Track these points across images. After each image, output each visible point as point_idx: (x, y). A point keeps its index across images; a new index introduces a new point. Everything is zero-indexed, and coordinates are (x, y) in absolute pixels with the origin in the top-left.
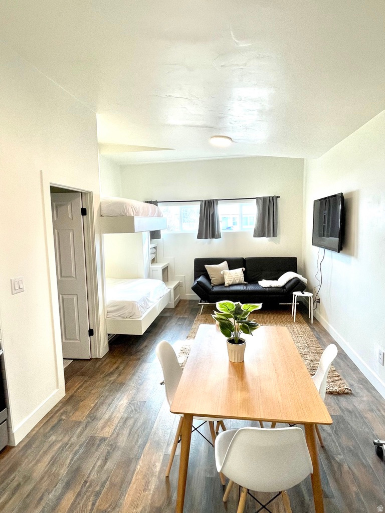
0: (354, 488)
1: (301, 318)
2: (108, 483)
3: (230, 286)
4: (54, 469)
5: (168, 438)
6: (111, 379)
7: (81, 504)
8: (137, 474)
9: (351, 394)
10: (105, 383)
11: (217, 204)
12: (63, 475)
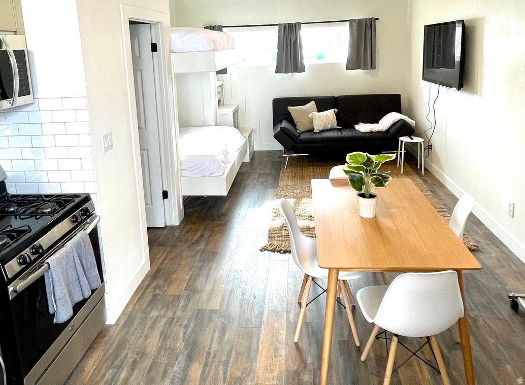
0: (492, 340)
1: (409, 169)
2: (233, 352)
3: (321, 132)
4: (169, 344)
5: (285, 306)
6: (199, 248)
7: (212, 374)
8: (262, 343)
9: (478, 250)
10: (193, 253)
11: (300, 28)
12: (180, 348)
